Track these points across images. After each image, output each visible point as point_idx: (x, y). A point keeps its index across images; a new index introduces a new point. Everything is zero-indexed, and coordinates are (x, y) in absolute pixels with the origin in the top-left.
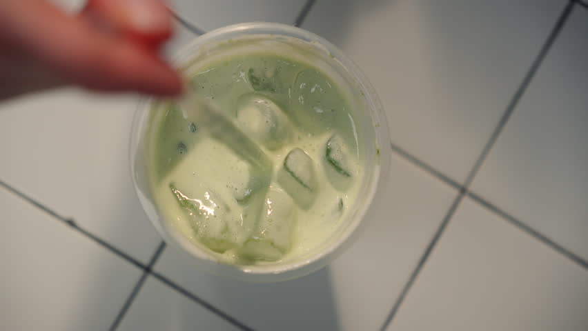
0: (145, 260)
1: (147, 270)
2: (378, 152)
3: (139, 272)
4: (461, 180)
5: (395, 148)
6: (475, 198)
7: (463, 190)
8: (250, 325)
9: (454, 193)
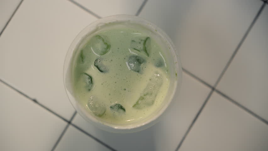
0: (68, 118)
1: (69, 123)
2: (176, 74)
3: (65, 124)
4: (213, 84)
5: (184, 70)
6: (219, 92)
7: (213, 89)
8: (115, 148)
9: (209, 90)
